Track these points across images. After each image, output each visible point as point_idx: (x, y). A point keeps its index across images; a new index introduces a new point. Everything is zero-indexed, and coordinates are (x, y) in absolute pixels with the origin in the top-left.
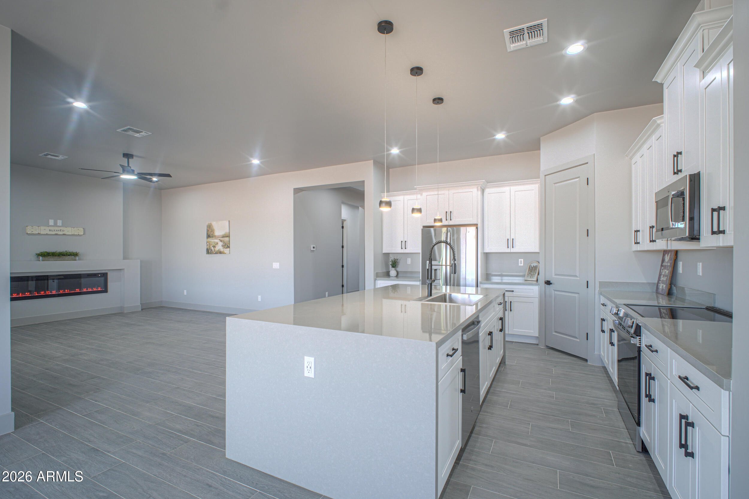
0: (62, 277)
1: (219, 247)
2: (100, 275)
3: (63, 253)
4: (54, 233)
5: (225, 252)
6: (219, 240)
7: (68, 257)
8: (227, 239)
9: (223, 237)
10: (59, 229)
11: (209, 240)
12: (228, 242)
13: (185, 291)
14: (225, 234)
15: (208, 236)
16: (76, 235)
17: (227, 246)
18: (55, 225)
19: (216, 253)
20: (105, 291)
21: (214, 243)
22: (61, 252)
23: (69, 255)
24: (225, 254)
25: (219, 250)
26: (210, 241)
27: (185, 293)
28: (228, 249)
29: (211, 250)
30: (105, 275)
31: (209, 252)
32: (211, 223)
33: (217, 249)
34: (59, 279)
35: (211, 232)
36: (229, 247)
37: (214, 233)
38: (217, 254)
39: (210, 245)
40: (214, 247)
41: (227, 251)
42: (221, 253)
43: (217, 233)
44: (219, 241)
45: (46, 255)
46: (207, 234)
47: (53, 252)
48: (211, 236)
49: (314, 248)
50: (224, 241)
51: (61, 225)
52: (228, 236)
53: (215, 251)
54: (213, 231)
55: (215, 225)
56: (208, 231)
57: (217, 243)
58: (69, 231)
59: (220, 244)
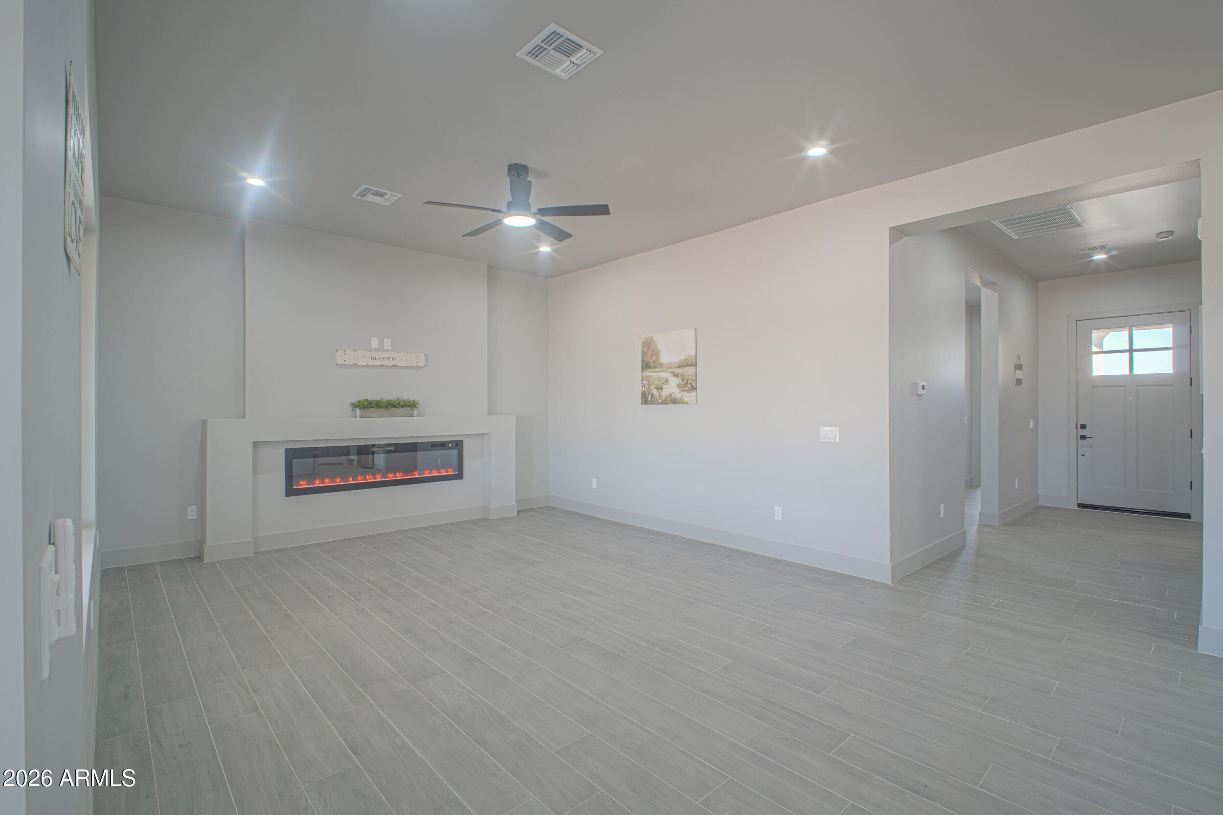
0: (392, 448)
1: (672, 388)
2: (450, 445)
3: (393, 403)
4: (378, 363)
5: (686, 400)
6: (672, 373)
7: (402, 409)
8: (690, 371)
9: (681, 366)
10: (386, 355)
11: (648, 373)
12: (694, 378)
13: (594, 481)
14: (685, 360)
15: (646, 366)
16: (414, 367)
17: (690, 386)
18: (381, 348)
19: (664, 402)
20: (459, 476)
21: (660, 381)
22: (390, 399)
23: (402, 407)
24: (687, 403)
25: (671, 395)
26: (650, 376)
27: (595, 485)
28: (693, 394)
29: (652, 395)
30: (458, 445)
31: (646, 399)
32: (651, 338)
33: (666, 392)
34: (387, 452)
35: (652, 356)
36: (696, 389)
37: (658, 358)
38: (667, 403)
39: (649, 385)
40: (660, 388)
41: (689, 397)
42: (674, 401)
43: (666, 358)
44: (672, 375)
45: (366, 406)
46: (643, 361)
47: (378, 400)
48: (652, 364)
49: (923, 387)
50: (682, 375)
51: (389, 348)
52: (694, 364)
53: (661, 397)
54: (656, 353)
55: (661, 342)
56: (644, 354)
57: (667, 381)
58: (402, 359)
59: (674, 382)
